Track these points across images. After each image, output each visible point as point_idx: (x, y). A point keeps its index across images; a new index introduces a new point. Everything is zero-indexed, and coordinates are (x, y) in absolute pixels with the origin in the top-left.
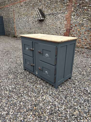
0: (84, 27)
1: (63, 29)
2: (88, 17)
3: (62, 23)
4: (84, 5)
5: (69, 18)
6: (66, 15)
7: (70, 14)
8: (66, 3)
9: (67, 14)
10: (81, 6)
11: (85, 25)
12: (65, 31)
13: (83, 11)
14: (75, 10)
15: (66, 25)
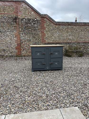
1: (14, 44)
2: (32, 35)
3: (12, 39)
5: (18, 36)
8: (14, 25)
10: (27, 28)
11: (32, 41)
12: (17, 46)
14: (22, 30)
15: (16, 40)
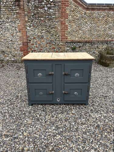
0: (45, 39)
1: (17, 42)
2: (46, 28)
3: (14, 35)
4: (40, 15)
5: (23, 30)
6: (19, 26)
7: (24, 24)
8: (16, 11)
9: (19, 24)
10: (37, 16)
12: (22, 45)
13: (40, 22)
14: (29, 20)
15: (20, 37)
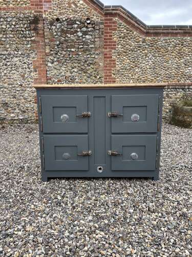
1: (31, 88)
4: (69, 44)
5: (41, 67)
6: (34, 61)
7: (43, 58)
9: (35, 59)
13: (69, 55)
14: (52, 52)
